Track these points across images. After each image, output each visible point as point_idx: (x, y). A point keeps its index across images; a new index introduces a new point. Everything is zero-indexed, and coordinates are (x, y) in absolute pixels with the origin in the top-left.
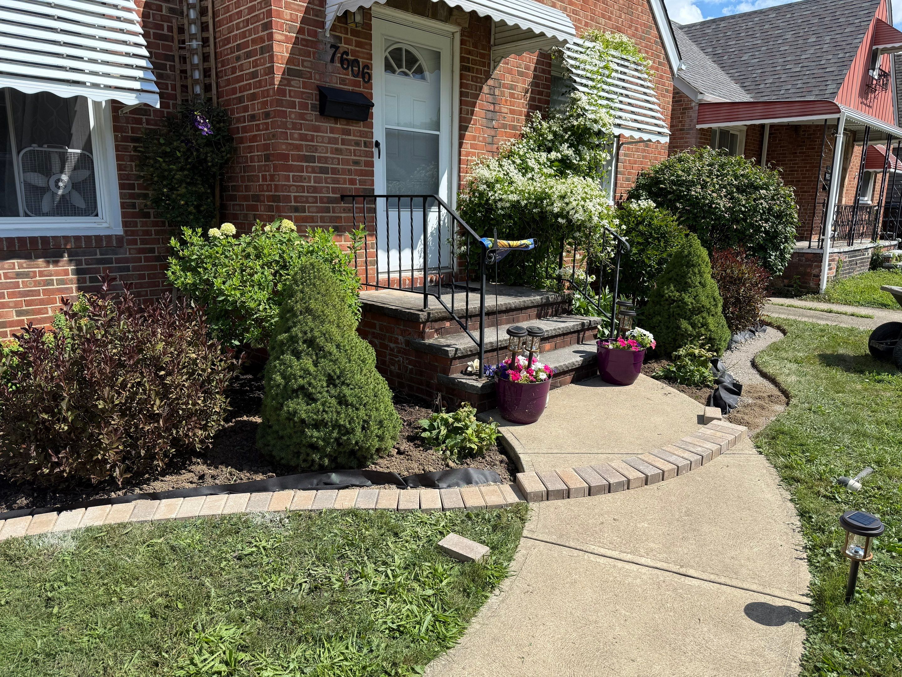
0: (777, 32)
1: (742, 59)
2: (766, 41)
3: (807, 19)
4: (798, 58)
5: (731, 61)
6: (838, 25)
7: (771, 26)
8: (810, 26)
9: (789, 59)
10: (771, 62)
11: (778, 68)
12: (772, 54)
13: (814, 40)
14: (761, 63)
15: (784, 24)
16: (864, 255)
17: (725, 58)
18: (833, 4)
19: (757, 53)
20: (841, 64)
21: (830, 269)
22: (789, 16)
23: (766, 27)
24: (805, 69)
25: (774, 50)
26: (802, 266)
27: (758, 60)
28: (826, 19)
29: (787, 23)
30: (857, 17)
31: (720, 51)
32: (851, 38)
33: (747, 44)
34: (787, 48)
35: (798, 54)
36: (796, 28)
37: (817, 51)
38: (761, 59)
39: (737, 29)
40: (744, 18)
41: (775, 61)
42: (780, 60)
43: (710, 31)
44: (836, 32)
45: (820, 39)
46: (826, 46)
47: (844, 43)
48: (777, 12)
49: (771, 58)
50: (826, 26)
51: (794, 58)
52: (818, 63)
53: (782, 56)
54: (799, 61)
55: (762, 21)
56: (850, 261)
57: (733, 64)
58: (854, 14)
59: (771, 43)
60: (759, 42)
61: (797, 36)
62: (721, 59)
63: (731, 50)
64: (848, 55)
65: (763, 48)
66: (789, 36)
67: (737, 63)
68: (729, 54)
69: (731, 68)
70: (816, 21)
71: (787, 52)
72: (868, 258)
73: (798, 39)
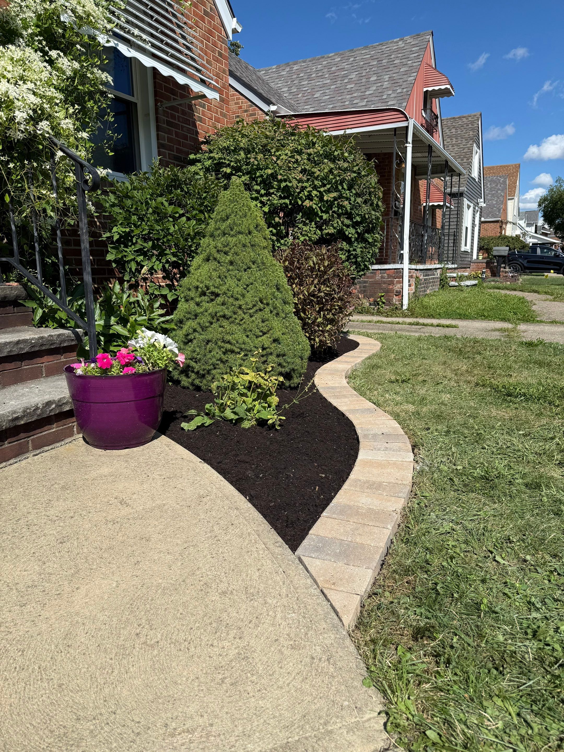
0: (343, 73)
1: (315, 96)
3: (368, 62)
5: (306, 98)
6: (393, 65)
7: (338, 68)
8: (371, 67)
9: (355, 95)
10: (340, 98)
11: (347, 103)
12: (340, 91)
13: (375, 78)
14: (331, 100)
15: (348, 66)
16: (434, 275)
17: (300, 95)
18: (388, 49)
20: (401, 98)
21: (410, 286)
22: (352, 59)
23: (333, 69)
24: (370, 103)
25: (342, 88)
26: (385, 283)
28: (384, 61)
29: (351, 66)
30: (409, 59)
31: (295, 90)
32: (406, 76)
33: (318, 84)
34: (353, 86)
35: (363, 90)
36: (359, 69)
37: (379, 88)
39: (309, 71)
40: (314, 62)
41: (344, 97)
43: (285, 73)
44: (393, 72)
45: (379, 78)
46: (386, 83)
47: (401, 81)
48: (342, 56)
50: (384, 67)
51: (360, 94)
52: (380, 98)
53: (349, 93)
54: (365, 97)
55: (329, 64)
56: (425, 279)
57: (307, 100)
58: (406, 57)
60: (328, 81)
61: (360, 76)
62: (296, 96)
63: (304, 89)
64: (405, 90)
65: (332, 87)
67: (310, 100)
68: (303, 92)
69: (305, 104)
70: (375, 63)
71: (353, 89)
72: (438, 278)
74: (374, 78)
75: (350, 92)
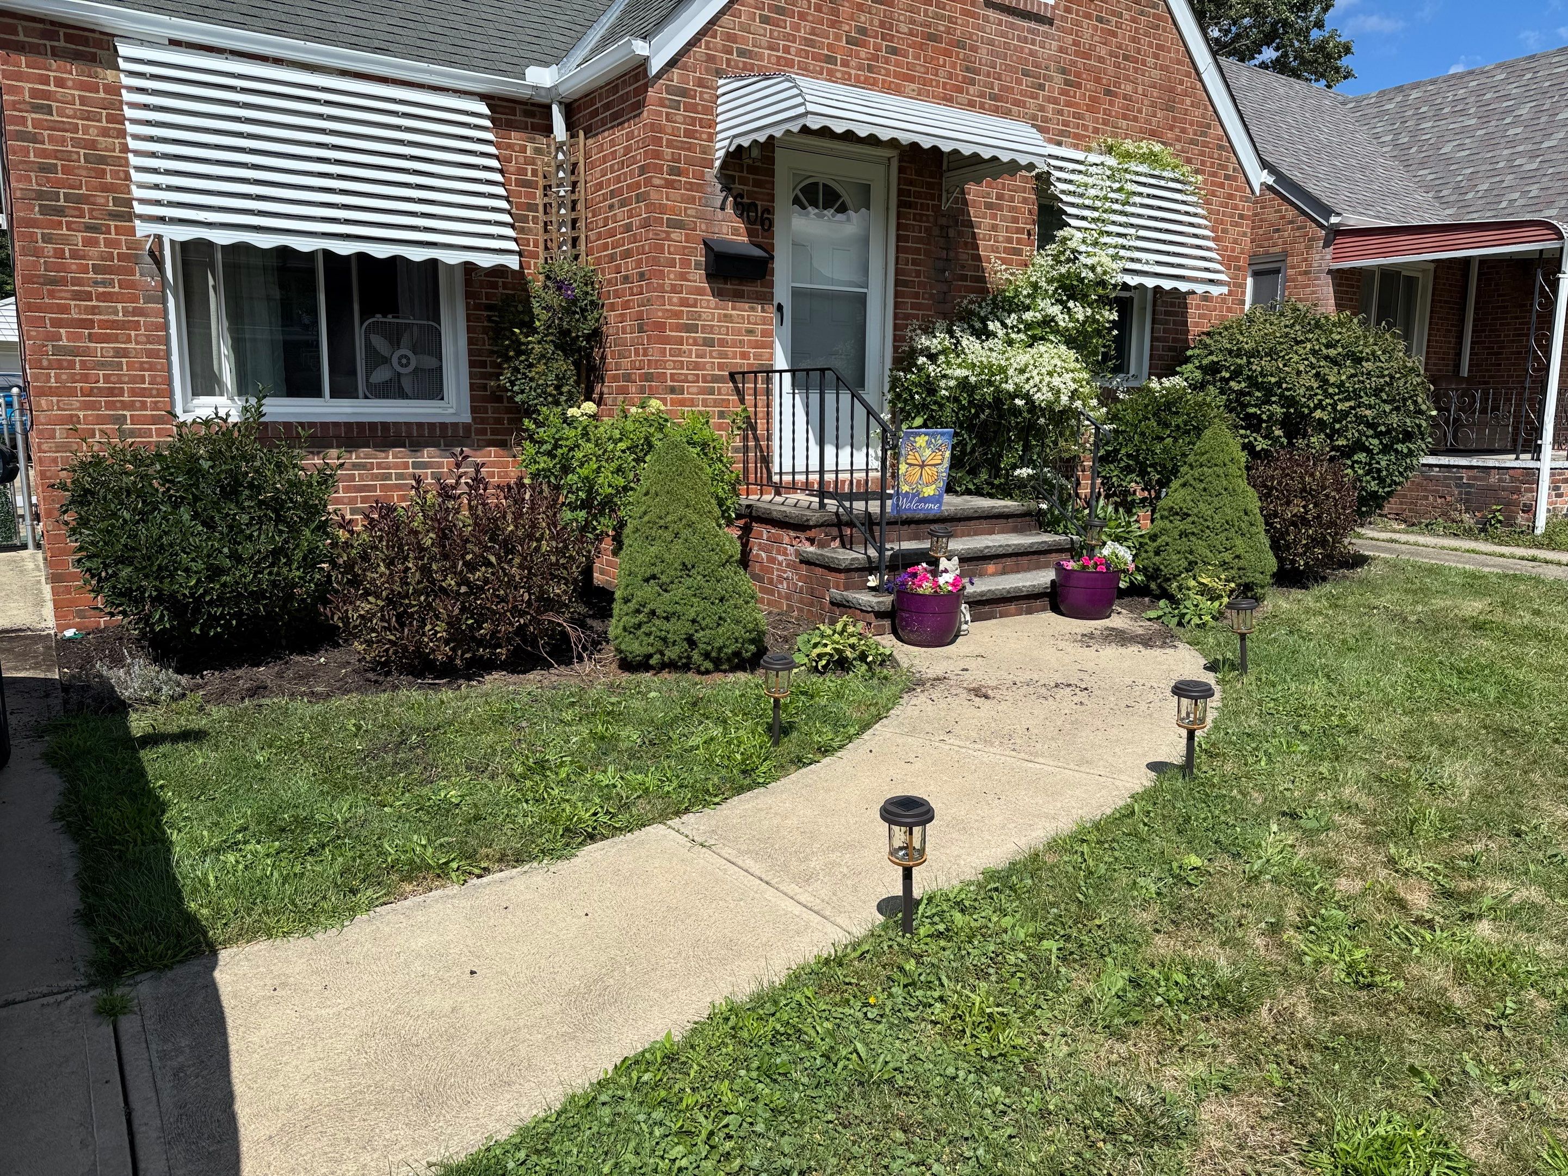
1: (1442, 151)
2: (1484, 119)
3: (1559, 81)
4: (1535, 147)
5: (1423, 155)
7: (1497, 95)
9: (1520, 149)
10: (1490, 155)
11: (1501, 165)
12: (1493, 142)
14: (1472, 158)
15: (1518, 90)
17: (1413, 150)
19: (1467, 141)
22: (1529, 76)
23: (1488, 96)
24: (1546, 165)
25: (1497, 135)
26: (1504, 489)
27: (1468, 152)
29: (1524, 89)
33: (1452, 126)
34: (1519, 130)
38: (1473, 151)
39: (1439, 101)
42: (1506, 152)
49: (1490, 148)
53: (1509, 145)
54: (1538, 153)
55: (1482, 87)
57: (1425, 159)
59: (1493, 123)
60: (1473, 121)
61: (1539, 111)
62: (1405, 152)
65: (1479, 133)
66: (1524, 110)
67: (1431, 158)
68: (1421, 143)
69: (1421, 167)
71: (1519, 137)
73: (1540, 114)
75: (1512, 143)
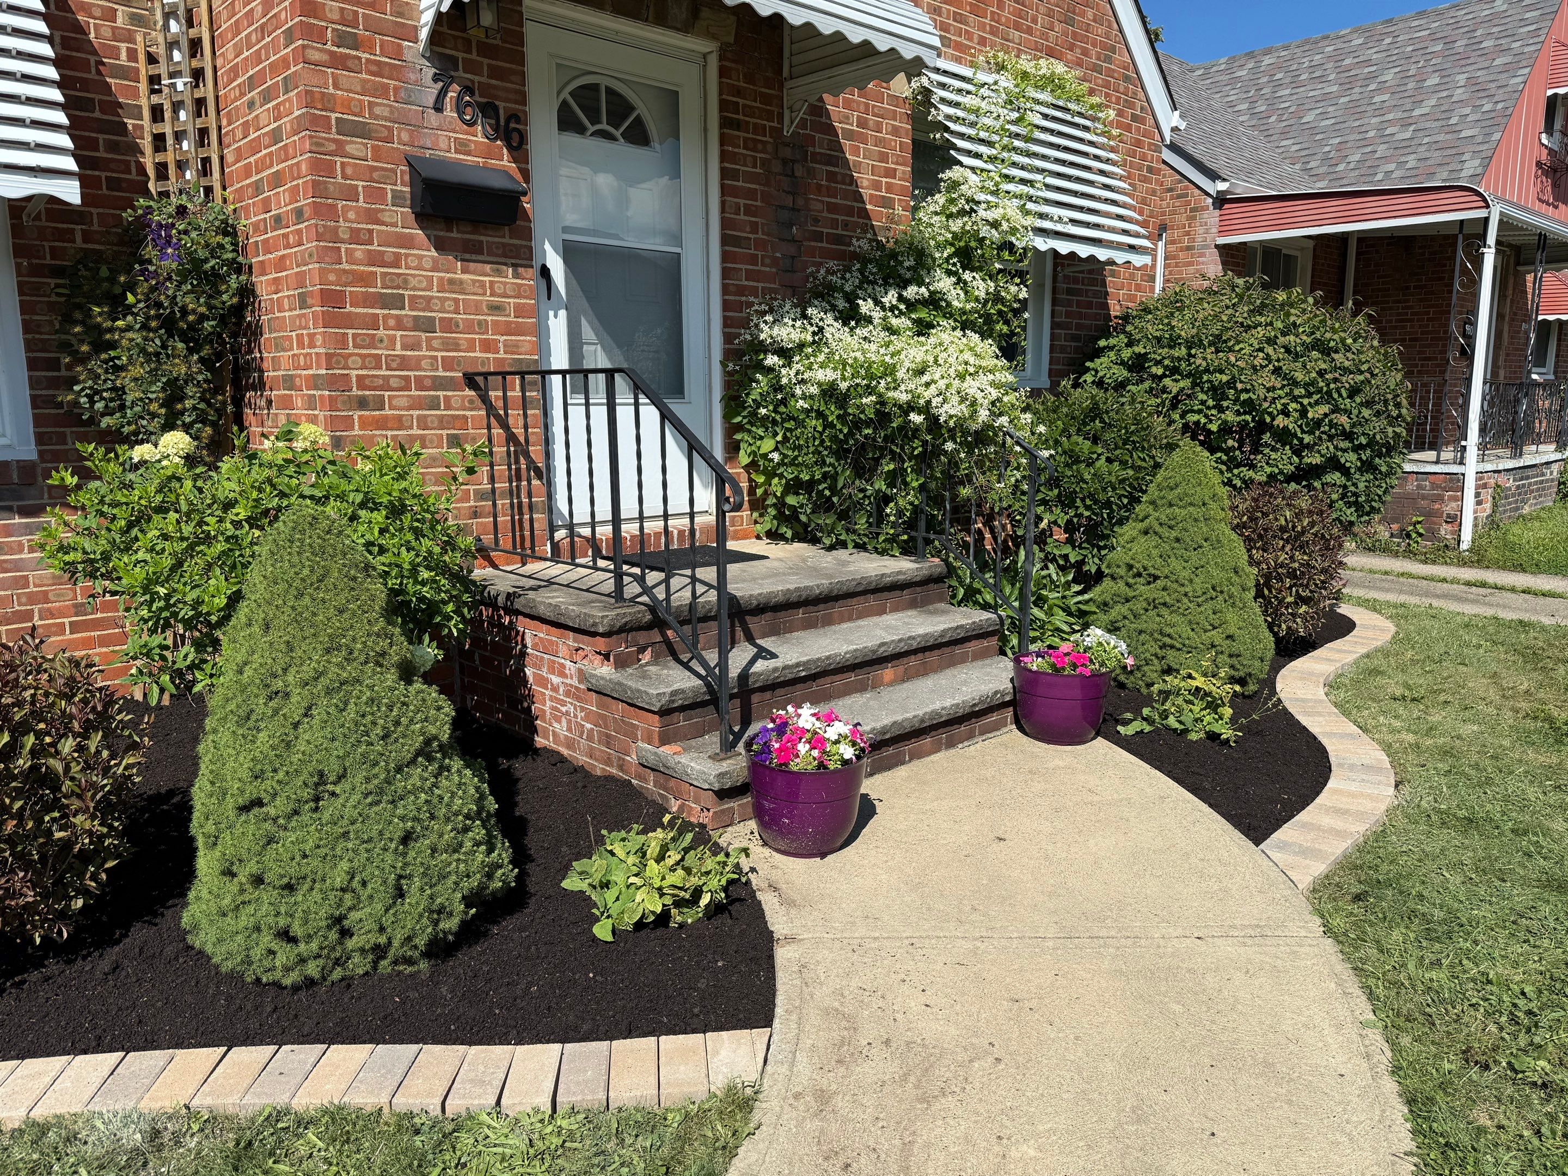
0: (1366, 70)
1: (1304, 120)
2: (1347, 85)
3: (1422, 45)
4: (1406, 115)
5: (1284, 124)
6: (1479, 53)
7: (1356, 60)
8: (1429, 57)
9: (1390, 116)
10: (1357, 123)
11: (1371, 134)
12: (1359, 110)
13: (1437, 81)
14: (1337, 127)
15: (1379, 56)
16: (1543, 475)
17: (1273, 119)
18: (1471, 16)
19: (1331, 109)
20: (1489, 123)
21: (1479, 503)
22: (1388, 40)
23: (1347, 62)
24: (1420, 134)
25: (1363, 102)
26: (1424, 498)
27: (1333, 121)
28: (1458, 44)
29: (1384, 54)
30: (1516, 38)
31: (1263, 108)
32: (1506, 75)
33: (1311, 94)
34: (1386, 97)
35: (1408, 107)
36: (1402, 62)
37: (1442, 101)
38: (1338, 120)
39: (1294, 67)
40: (1306, 48)
41: (1366, 121)
42: (1374, 120)
43: (1245, 73)
44: (1476, 66)
45: (1446, 80)
46: (1459, 91)
47: (1493, 85)
48: (1367, 34)
49: (1357, 116)
50: (1458, 57)
51: (1400, 115)
52: (1444, 123)
53: (1377, 113)
54: (1410, 121)
55: (1339, 52)
56: (1518, 487)
57: (1287, 129)
58: (1509, 32)
59: (1357, 90)
60: (1335, 88)
61: (1404, 77)
62: (1264, 121)
63: (1283, 106)
64: (1500, 106)
65: (1343, 100)
66: (1388, 76)
67: (1294, 128)
68: (1280, 112)
69: (1283, 136)
70: (1439, 48)
71: (1387, 104)
72: (1552, 480)
73: (1406, 81)
74: (1434, 80)
75: (1380, 110)
